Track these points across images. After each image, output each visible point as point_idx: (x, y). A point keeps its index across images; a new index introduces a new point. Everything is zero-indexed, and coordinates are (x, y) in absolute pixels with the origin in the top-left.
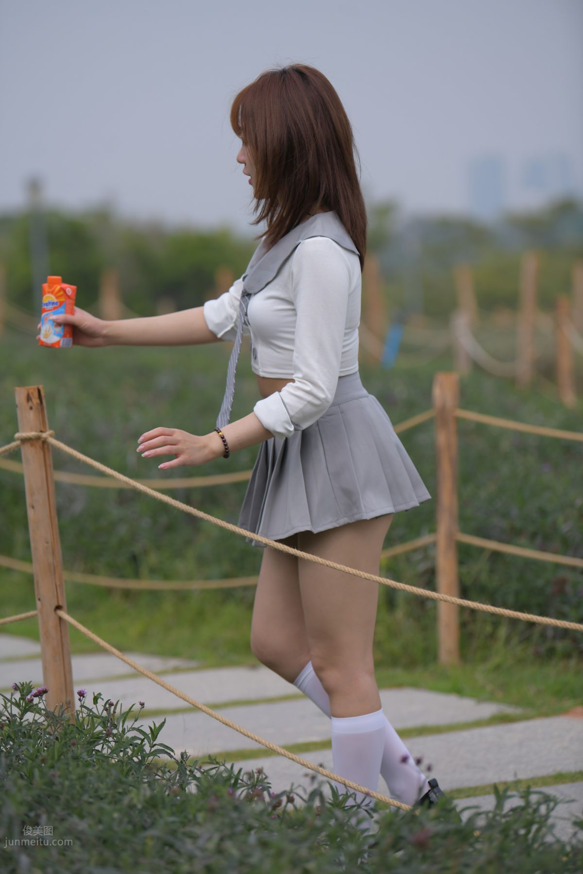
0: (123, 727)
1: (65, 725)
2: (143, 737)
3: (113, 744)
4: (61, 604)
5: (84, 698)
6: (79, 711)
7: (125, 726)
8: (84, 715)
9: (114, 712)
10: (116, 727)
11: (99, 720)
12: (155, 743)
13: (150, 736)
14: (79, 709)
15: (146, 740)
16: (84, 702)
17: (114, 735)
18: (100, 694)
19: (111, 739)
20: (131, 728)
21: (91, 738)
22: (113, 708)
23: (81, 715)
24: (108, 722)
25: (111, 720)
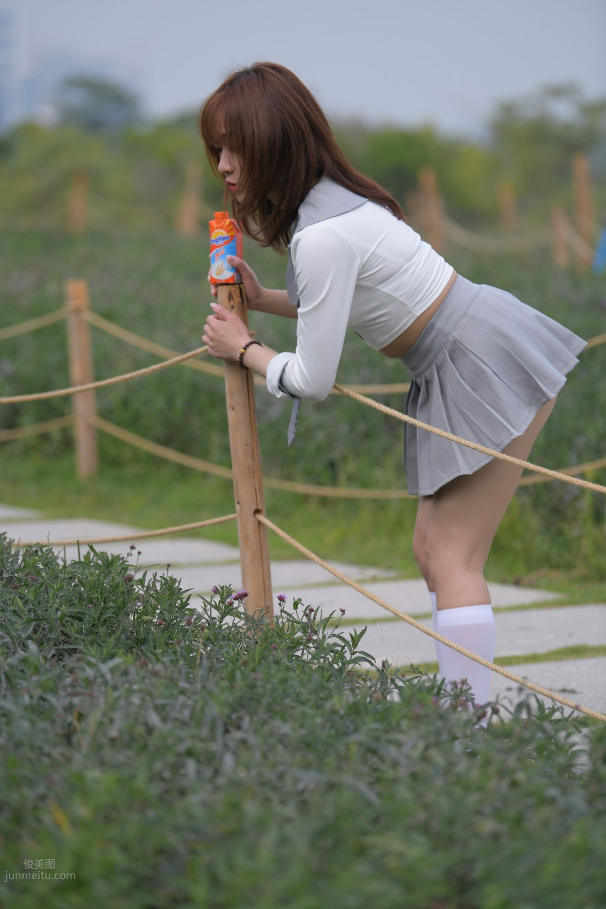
0: (323, 633)
1: (264, 629)
2: (343, 644)
3: (313, 649)
4: (260, 507)
5: (284, 603)
6: (279, 616)
7: (325, 633)
8: (284, 621)
9: (315, 618)
10: (316, 633)
11: (299, 626)
12: (355, 650)
13: (351, 643)
14: (279, 614)
15: (346, 648)
16: (284, 607)
17: (315, 641)
18: (300, 599)
19: (311, 645)
20: (331, 634)
21: (292, 643)
22: (313, 613)
23: (280, 620)
24: (309, 628)
25: (312, 626)
